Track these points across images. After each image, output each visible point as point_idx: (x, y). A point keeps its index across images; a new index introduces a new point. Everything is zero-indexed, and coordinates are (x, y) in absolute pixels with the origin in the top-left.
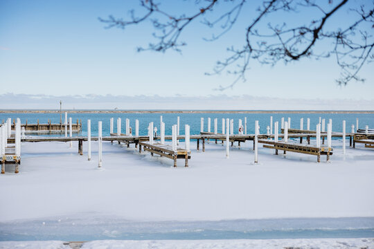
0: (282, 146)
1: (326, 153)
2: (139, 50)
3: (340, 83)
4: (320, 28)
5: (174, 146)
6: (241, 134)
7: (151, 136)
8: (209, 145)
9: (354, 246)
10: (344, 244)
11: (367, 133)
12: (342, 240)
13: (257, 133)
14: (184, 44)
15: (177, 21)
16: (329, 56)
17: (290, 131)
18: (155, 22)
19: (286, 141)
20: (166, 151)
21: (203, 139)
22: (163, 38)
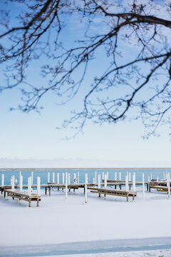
0: (103, 191)
1: (132, 195)
2: (11, 109)
3: (144, 138)
4: (131, 100)
5: (29, 192)
6: (76, 184)
7: (13, 186)
8: (54, 191)
9: (154, 255)
10: (148, 254)
11: (158, 181)
12: (146, 252)
13: (87, 183)
14: (42, 108)
15: (38, 90)
16: (137, 119)
17: (108, 181)
18: (23, 91)
19: (106, 188)
20: (23, 195)
21: (49, 187)
22: (28, 101)
